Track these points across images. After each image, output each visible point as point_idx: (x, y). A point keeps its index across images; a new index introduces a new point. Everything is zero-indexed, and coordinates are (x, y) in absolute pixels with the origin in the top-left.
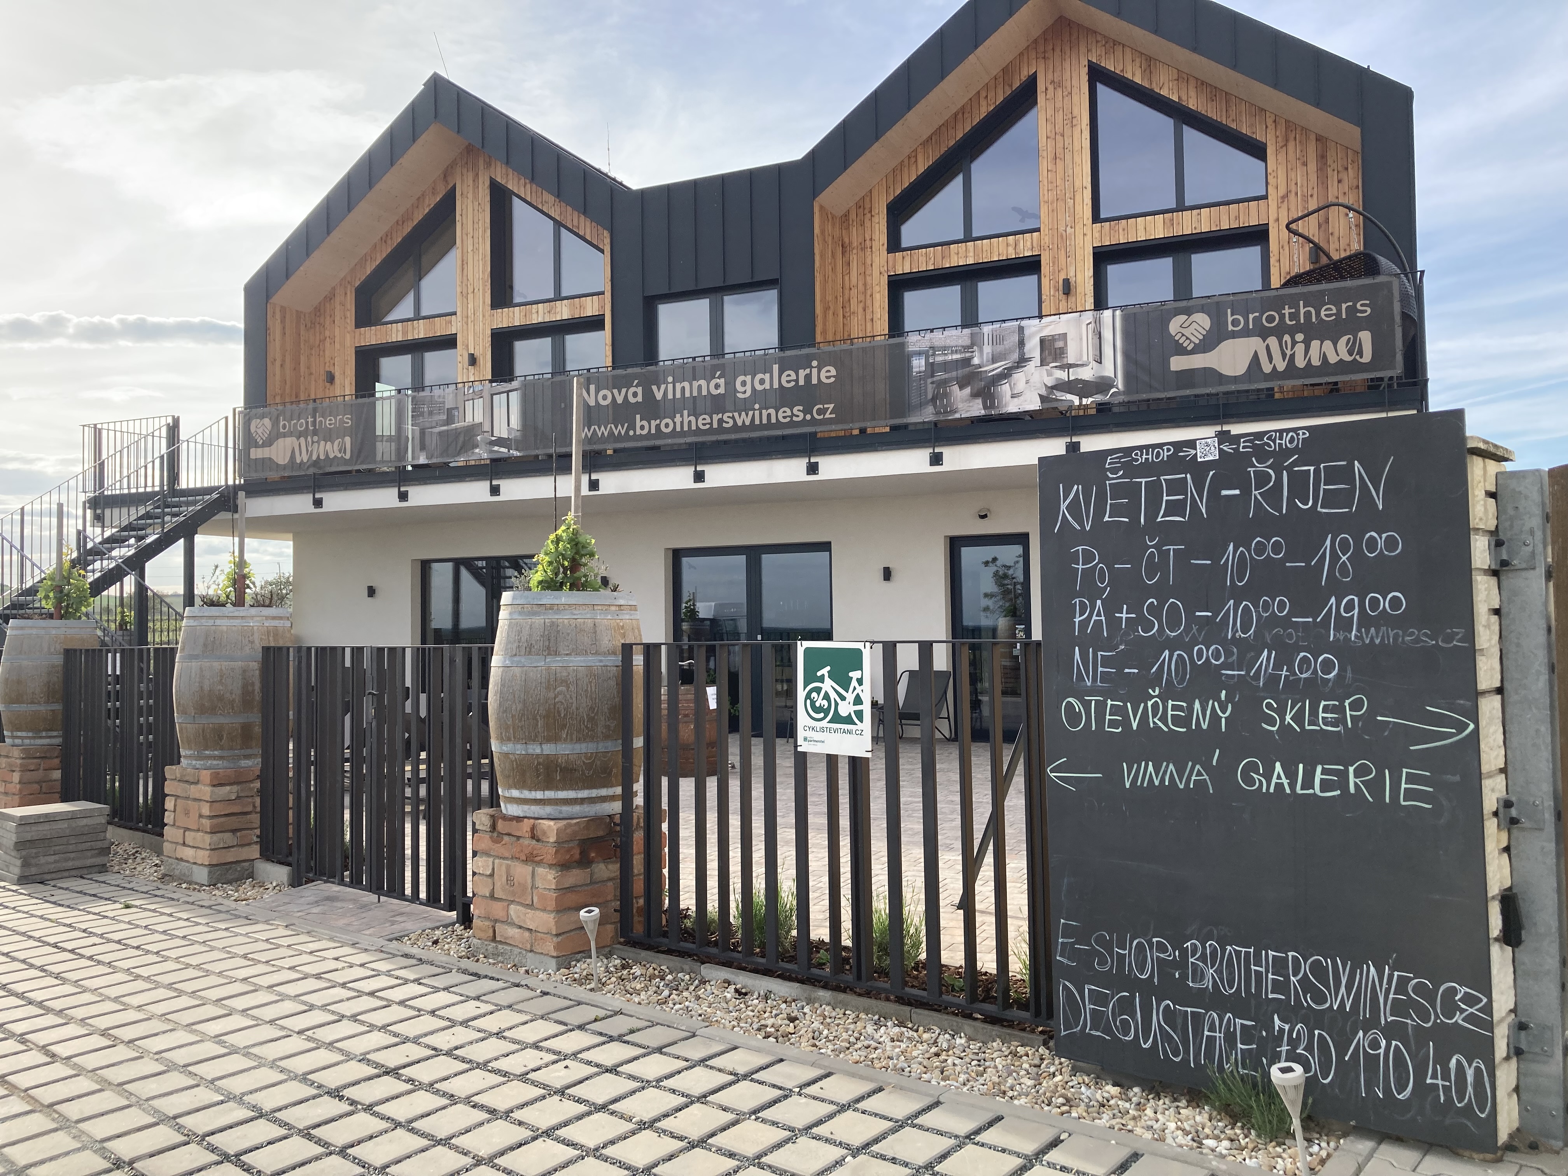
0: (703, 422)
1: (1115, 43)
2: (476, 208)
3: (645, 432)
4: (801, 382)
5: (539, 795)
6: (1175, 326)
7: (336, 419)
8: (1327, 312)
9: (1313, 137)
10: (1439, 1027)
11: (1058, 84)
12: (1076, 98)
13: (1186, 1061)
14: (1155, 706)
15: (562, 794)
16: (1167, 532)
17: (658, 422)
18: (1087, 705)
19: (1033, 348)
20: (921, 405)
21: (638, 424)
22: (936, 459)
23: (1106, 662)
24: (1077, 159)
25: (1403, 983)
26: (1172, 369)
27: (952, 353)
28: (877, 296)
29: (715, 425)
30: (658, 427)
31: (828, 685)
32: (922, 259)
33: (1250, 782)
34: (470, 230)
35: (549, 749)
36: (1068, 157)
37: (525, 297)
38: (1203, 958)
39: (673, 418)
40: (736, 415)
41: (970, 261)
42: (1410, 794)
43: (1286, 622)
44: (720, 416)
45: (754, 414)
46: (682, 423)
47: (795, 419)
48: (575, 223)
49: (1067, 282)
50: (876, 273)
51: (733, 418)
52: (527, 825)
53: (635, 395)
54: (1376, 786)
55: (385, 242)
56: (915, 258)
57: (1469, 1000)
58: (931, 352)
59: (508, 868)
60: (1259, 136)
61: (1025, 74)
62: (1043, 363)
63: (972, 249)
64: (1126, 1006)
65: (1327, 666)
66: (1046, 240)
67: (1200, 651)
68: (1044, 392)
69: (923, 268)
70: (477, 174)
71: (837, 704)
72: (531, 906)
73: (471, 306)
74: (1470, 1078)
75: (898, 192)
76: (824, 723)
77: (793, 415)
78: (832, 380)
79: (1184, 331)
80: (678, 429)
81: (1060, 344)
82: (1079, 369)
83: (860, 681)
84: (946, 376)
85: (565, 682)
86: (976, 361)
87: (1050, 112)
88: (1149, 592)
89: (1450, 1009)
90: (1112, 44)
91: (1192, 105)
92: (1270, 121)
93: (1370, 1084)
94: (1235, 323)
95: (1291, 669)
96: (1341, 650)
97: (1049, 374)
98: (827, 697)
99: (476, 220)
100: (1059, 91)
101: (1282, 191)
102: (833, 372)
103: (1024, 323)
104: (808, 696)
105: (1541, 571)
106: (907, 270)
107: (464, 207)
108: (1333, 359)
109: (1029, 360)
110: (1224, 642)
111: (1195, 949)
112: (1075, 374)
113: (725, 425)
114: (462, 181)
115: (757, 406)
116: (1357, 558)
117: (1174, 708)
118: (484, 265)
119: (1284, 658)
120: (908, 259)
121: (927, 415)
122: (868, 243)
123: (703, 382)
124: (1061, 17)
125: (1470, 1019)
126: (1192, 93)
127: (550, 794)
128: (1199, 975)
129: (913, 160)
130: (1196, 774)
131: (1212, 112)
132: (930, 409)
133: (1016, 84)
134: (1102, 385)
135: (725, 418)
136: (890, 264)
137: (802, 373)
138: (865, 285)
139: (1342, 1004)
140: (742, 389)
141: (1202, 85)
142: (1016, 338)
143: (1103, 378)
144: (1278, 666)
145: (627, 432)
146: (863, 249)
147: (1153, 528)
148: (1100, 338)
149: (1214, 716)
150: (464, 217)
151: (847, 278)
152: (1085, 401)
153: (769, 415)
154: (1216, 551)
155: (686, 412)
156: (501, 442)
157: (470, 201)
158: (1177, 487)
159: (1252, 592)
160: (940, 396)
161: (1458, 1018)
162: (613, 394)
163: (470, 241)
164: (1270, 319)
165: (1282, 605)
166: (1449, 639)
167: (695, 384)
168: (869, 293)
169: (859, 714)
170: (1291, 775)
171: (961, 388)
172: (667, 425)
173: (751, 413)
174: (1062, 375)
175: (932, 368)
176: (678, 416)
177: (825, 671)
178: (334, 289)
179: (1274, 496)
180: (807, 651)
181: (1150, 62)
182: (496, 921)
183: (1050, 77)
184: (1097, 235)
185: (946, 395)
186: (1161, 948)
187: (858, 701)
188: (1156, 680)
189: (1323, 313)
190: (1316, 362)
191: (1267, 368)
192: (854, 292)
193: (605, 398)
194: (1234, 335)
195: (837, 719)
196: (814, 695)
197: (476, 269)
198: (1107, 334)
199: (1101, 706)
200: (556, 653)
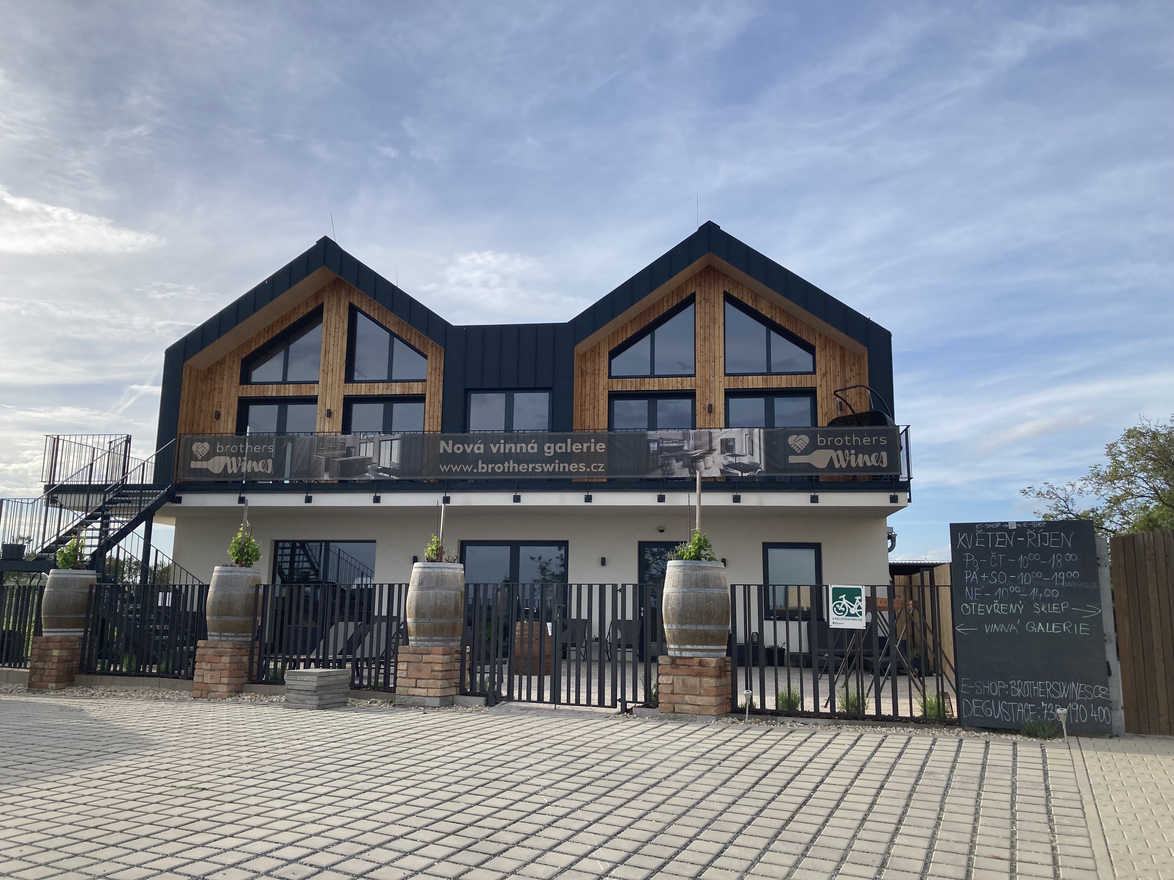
0: (523, 467)
1: (738, 283)
2: (338, 319)
3: (484, 471)
4: (585, 450)
5: (701, 647)
6: (791, 440)
7: (262, 447)
8: (866, 441)
9: (838, 347)
10: (1094, 699)
11: (707, 300)
12: (717, 309)
13: (1012, 720)
14: (996, 606)
15: (711, 647)
16: (999, 551)
17: (493, 465)
18: (971, 606)
19: (717, 444)
20: (655, 469)
21: (480, 466)
22: (661, 499)
23: (978, 592)
24: (717, 341)
25: (1083, 687)
26: (790, 462)
27: (673, 442)
28: (601, 402)
29: (530, 470)
30: (493, 468)
31: (845, 602)
32: (629, 384)
33: (1031, 629)
34: (333, 332)
35: (707, 628)
36: (712, 339)
37: (366, 377)
38: (1016, 686)
39: (503, 464)
40: (544, 465)
41: (656, 388)
42: (1083, 631)
43: (1041, 580)
44: (534, 465)
45: (555, 466)
46: (509, 467)
47: (580, 470)
48: (409, 337)
49: (710, 406)
50: (601, 389)
51: (542, 467)
52: (696, 661)
53: (479, 448)
54: (1072, 629)
55: (268, 332)
56: (625, 383)
57: (1103, 690)
58: (660, 441)
59: (683, 680)
60: (812, 342)
61: (689, 292)
62: (722, 453)
63: (657, 382)
64: (989, 705)
65: (1055, 593)
66: (699, 382)
67: (1012, 589)
68: (722, 468)
69: (629, 389)
70: (340, 299)
71: (849, 609)
72: (700, 695)
73: (329, 379)
74: (1104, 713)
75: (616, 346)
76: (843, 617)
77: (579, 468)
78: (603, 450)
79: (796, 443)
80: (506, 470)
81: (731, 444)
82: (742, 458)
83: (860, 601)
84: (669, 454)
85: (713, 599)
86: (686, 448)
87: (703, 314)
88: (994, 569)
89: (1097, 693)
90: (737, 284)
91: (778, 321)
92: (817, 336)
93: (1074, 719)
94: (822, 441)
95: (1043, 594)
96: (1060, 589)
97: (725, 459)
98: (844, 606)
99: (337, 326)
100: (708, 304)
101: (823, 371)
102: (604, 446)
103: (712, 430)
104: (835, 606)
105: (1108, 567)
106: (620, 389)
107: (329, 317)
108: (869, 464)
109: (715, 450)
110: (1020, 586)
111: (1013, 684)
112: (739, 460)
113: (536, 470)
114: (329, 301)
115: (557, 461)
116: (1063, 561)
117: (1003, 606)
118: (341, 355)
119: (1041, 590)
120: (620, 383)
121: (658, 474)
122: (597, 372)
123: (524, 445)
124: (709, 266)
125: (1103, 695)
126: (778, 315)
127: (705, 647)
128: (1015, 692)
129: (624, 329)
130: (1012, 627)
131: (788, 326)
132: (660, 471)
133: (684, 297)
134: (752, 467)
135: (537, 466)
136: (610, 385)
137: (585, 445)
138: (594, 394)
139: (1064, 695)
140: (549, 451)
141: (783, 312)
142: (707, 438)
143: (754, 463)
144: (1039, 593)
145: (472, 469)
146: (594, 374)
147: (994, 549)
148: (752, 442)
149: (1018, 609)
150: (329, 323)
151: (584, 389)
152: (744, 474)
153: (564, 467)
154: (1017, 558)
155: (511, 461)
156: (384, 470)
157: (333, 315)
158: (1001, 536)
159: (1029, 570)
160: (665, 466)
161: (1100, 696)
162: (464, 448)
163: (332, 339)
164: (839, 441)
165: (1039, 575)
166: (1092, 586)
167: (519, 446)
168: (597, 399)
169: (860, 613)
170: (1045, 627)
171: (677, 461)
172: (499, 468)
173: (553, 465)
174: (732, 460)
175: (661, 449)
176: (506, 463)
177: (843, 596)
178: (224, 357)
179: (1035, 541)
180: (834, 589)
181: (756, 297)
182: (675, 703)
183: (703, 295)
184: (727, 383)
185: (669, 465)
186: (1001, 684)
187: (859, 608)
188: (996, 598)
189: (864, 441)
190: (861, 465)
191: (837, 466)
192: (588, 398)
193: (458, 449)
194: (821, 448)
195: (849, 614)
196: (838, 606)
197: (335, 357)
198: (756, 441)
199: (977, 607)
200: (709, 588)
